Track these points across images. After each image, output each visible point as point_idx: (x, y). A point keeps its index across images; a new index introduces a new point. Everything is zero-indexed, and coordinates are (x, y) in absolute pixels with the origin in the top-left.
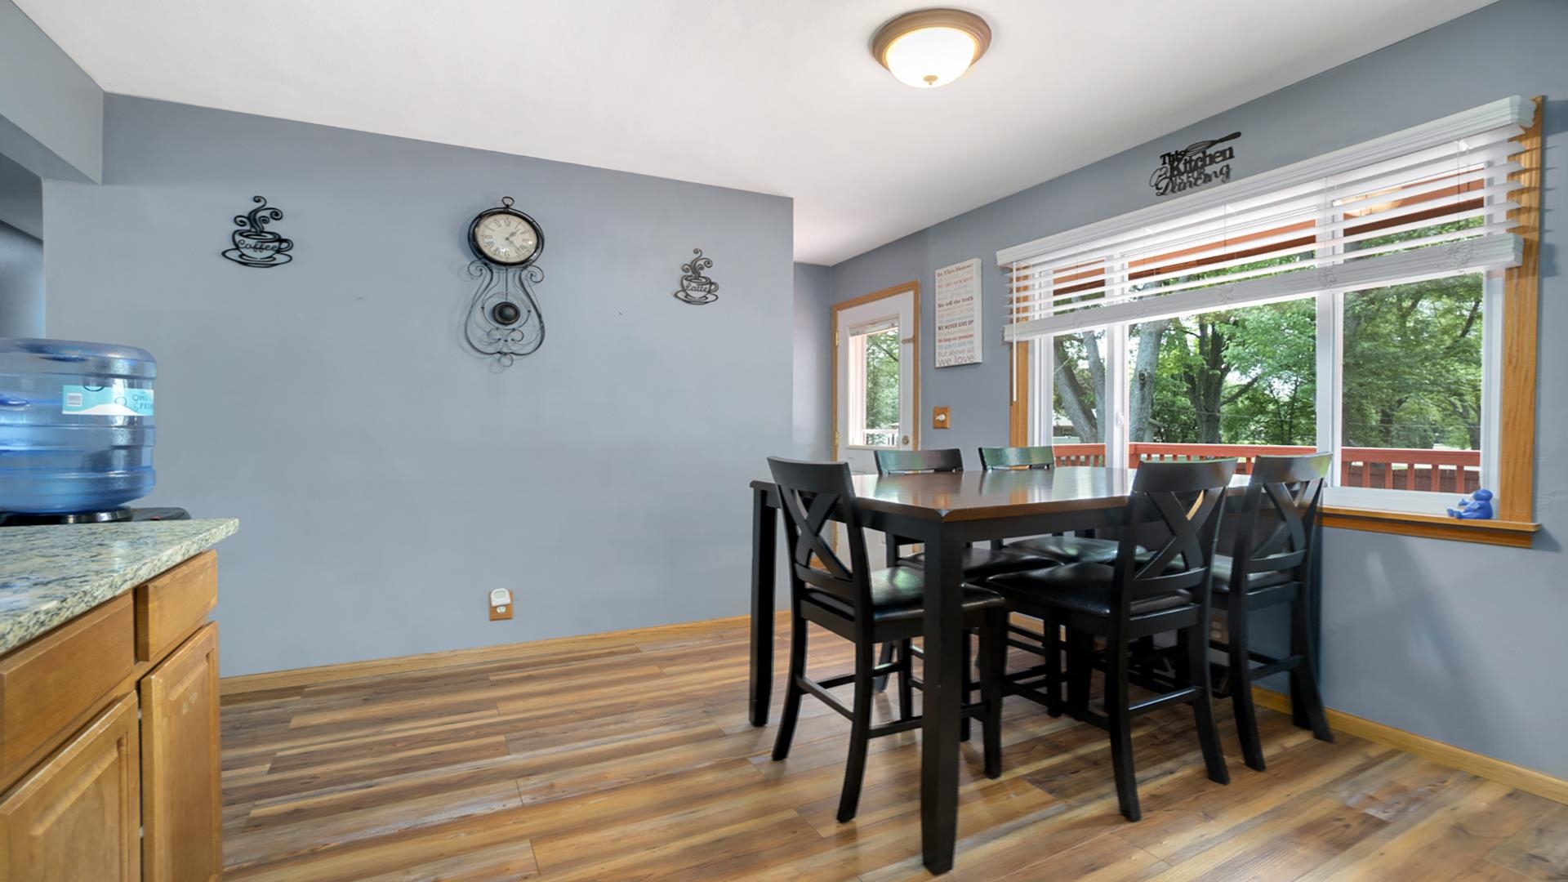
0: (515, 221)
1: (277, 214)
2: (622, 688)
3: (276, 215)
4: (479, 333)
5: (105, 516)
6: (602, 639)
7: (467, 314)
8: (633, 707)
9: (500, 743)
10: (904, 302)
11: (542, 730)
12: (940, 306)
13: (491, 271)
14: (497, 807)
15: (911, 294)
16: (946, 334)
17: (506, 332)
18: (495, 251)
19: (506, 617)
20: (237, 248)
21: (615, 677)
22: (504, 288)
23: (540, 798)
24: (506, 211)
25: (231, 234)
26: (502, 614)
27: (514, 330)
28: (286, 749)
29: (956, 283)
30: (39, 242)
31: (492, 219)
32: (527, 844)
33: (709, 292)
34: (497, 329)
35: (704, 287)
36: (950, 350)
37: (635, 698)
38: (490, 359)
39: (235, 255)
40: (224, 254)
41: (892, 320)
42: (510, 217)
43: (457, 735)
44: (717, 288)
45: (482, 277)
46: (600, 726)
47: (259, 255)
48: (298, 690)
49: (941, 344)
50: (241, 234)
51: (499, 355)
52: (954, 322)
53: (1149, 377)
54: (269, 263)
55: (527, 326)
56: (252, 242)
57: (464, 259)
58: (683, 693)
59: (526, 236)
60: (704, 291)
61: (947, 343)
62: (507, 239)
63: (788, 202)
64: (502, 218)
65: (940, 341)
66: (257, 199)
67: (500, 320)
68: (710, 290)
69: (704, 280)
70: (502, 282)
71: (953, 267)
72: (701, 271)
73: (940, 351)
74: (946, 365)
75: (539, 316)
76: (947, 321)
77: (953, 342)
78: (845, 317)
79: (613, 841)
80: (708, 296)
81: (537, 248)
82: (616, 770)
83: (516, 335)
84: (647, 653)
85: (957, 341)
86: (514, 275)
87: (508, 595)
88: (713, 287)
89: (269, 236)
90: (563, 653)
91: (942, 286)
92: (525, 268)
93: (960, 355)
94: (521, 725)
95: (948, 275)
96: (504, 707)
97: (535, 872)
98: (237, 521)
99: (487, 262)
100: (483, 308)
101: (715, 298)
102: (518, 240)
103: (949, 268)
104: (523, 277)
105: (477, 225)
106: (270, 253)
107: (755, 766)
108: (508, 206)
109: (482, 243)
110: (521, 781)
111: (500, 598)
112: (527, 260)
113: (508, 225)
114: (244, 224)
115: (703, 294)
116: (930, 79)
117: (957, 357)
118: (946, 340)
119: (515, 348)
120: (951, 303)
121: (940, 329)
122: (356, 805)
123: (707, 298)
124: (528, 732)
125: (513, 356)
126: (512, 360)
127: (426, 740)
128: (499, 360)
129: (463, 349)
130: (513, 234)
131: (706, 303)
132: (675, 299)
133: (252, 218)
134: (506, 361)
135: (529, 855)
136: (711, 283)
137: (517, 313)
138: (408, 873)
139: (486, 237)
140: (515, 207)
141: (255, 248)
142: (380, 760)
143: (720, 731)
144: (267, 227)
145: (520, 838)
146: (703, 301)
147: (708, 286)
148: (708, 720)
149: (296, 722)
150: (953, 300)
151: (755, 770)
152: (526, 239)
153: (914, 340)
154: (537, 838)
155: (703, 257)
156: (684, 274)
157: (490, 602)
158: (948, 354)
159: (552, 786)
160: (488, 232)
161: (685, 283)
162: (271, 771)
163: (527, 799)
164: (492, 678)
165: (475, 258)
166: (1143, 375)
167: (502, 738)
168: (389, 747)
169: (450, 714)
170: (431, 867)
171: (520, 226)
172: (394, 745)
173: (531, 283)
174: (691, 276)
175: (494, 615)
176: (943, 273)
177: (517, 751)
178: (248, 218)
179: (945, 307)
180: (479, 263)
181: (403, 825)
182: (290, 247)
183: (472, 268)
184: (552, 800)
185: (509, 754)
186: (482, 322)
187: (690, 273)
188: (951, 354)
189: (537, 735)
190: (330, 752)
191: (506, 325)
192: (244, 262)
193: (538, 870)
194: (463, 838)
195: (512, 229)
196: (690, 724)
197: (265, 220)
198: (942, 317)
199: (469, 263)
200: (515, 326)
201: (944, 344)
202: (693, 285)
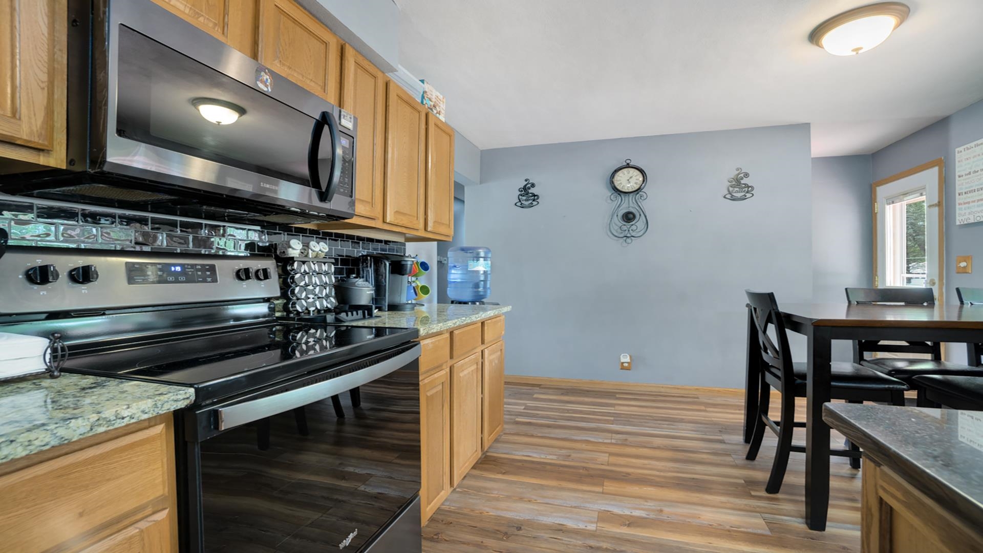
0: (632, 170)
1: (533, 185)
2: (679, 412)
4: (616, 228)
5: (478, 303)
6: (678, 389)
7: (610, 219)
8: (682, 421)
9: (611, 420)
10: (931, 176)
11: (631, 420)
12: (959, 177)
13: (620, 195)
14: (600, 441)
15: (936, 169)
16: (965, 199)
17: (628, 226)
18: (623, 187)
19: (628, 369)
20: (520, 201)
21: (678, 407)
22: (628, 205)
23: (619, 442)
24: (628, 166)
25: (517, 196)
26: (626, 367)
27: (632, 225)
28: (531, 403)
29: (975, 157)
30: (463, 202)
31: (620, 172)
32: (607, 455)
33: (747, 192)
34: (625, 225)
35: (744, 190)
36: (968, 211)
37: (684, 417)
38: (621, 240)
39: (519, 204)
40: (516, 204)
41: (920, 191)
42: (630, 169)
43: (594, 413)
44: (753, 189)
45: (617, 201)
46: (660, 424)
47: (527, 203)
48: (539, 386)
49: (961, 206)
50: (521, 195)
51: (625, 238)
52: (973, 188)
54: (531, 206)
55: (639, 224)
56: (524, 198)
57: (608, 193)
58: (712, 421)
59: (638, 177)
60: (744, 192)
61: (967, 205)
62: (628, 180)
63: (806, 126)
64: (625, 171)
65: (960, 204)
66: (526, 180)
67: (626, 220)
68: (748, 191)
69: (744, 186)
70: (627, 201)
71: (972, 144)
72: (741, 181)
73: (961, 212)
74: (965, 222)
75: (646, 217)
76: (966, 188)
77: (971, 204)
78: (882, 191)
79: (644, 464)
80: (747, 194)
81: (644, 181)
82: (658, 441)
83: (634, 227)
84: (702, 400)
85: (976, 204)
86: (632, 198)
87: (629, 357)
88: (750, 189)
89: (531, 195)
90: (656, 392)
91: (962, 161)
92: (638, 193)
93: (978, 215)
94: (623, 416)
95: (967, 151)
96: (617, 408)
97: (607, 464)
98: (511, 307)
99: (619, 193)
100: (617, 216)
101: (751, 195)
102: (633, 181)
103: (968, 146)
104: (637, 198)
105: (613, 177)
106: (531, 202)
107: (733, 458)
108: (628, 164)
109: (616, 184)
110: (614, 435)
111: (625, 359)
112: (639, 189)
113: (629, 173)
114: (522, 191)
115: (743, 194)
116: (857, 50)
117: (976, 215)
118: (965, 203)
119: (634, 234)
120: (970, 173)
121: (959, 195)
122: (549, 426)
123: (746, 196)
124: (627, 419)
125: (632, 238)
126: (632, 240)
127: (581, 412)
128: (625, 241)
129: (609, 236)
130: (631, 178)
131: (745, 199)
132: (724, 199)
133: (525, 188)
134: (629, 240)
135: (607, 458)
136: (749, 187)
137: (634, 216)
138: (561, 450)
139: (618, 181)
140: (632, 164)
141: (526, 200)
142: (562, 414)
143: (723, 440)
144: (530, 191)
145: (606, 452)
146: (743, 198)
147: (746, 189)
148: (719, 434)
149: (535, 396)
150: (972, 171)
151: (732, 460)
152: (637, 178)
153: (939, 204)
154: (611, 454)
155: (743, 172)
156: (730, 184)
157: (620, 360)
158: (967, 214)
159: (626, 440)
160: (619, 178)
161: (731, 189)
162: (524, 409)
163: (613, 441)
164: (617, 396)
165: (614, 192)
167: (612, 418)
168: (566, 411)
169: (594, 405)
170: (569, 451)
171: (635, 173)
172: (568, 411)
173: (641, 201)
174: (734, 185)
175: (623, 368)
176: (963, 150)
177: (617, 424)
178: (523, 189)
179: (964, 177)
180: (616, 194)
181: (564, 436)
182: (538, 198)
183: (612, 197)
184: (624, 444)
185: (612, 424)
186: (618, 221)
187: (734, 183)
188: (970, 214)
189: (628, 421)
190: (544, 408)
191: (629, 222)
192: (522, 206)
193: (608, 463)
194: (584, 446)
195: (630, 175)
196: (707, 434)
197: (529, 188)
198: (960, 185)
199: (610, 194)
200: (633, 223)
201: (963, 206)
202: (736, 189)
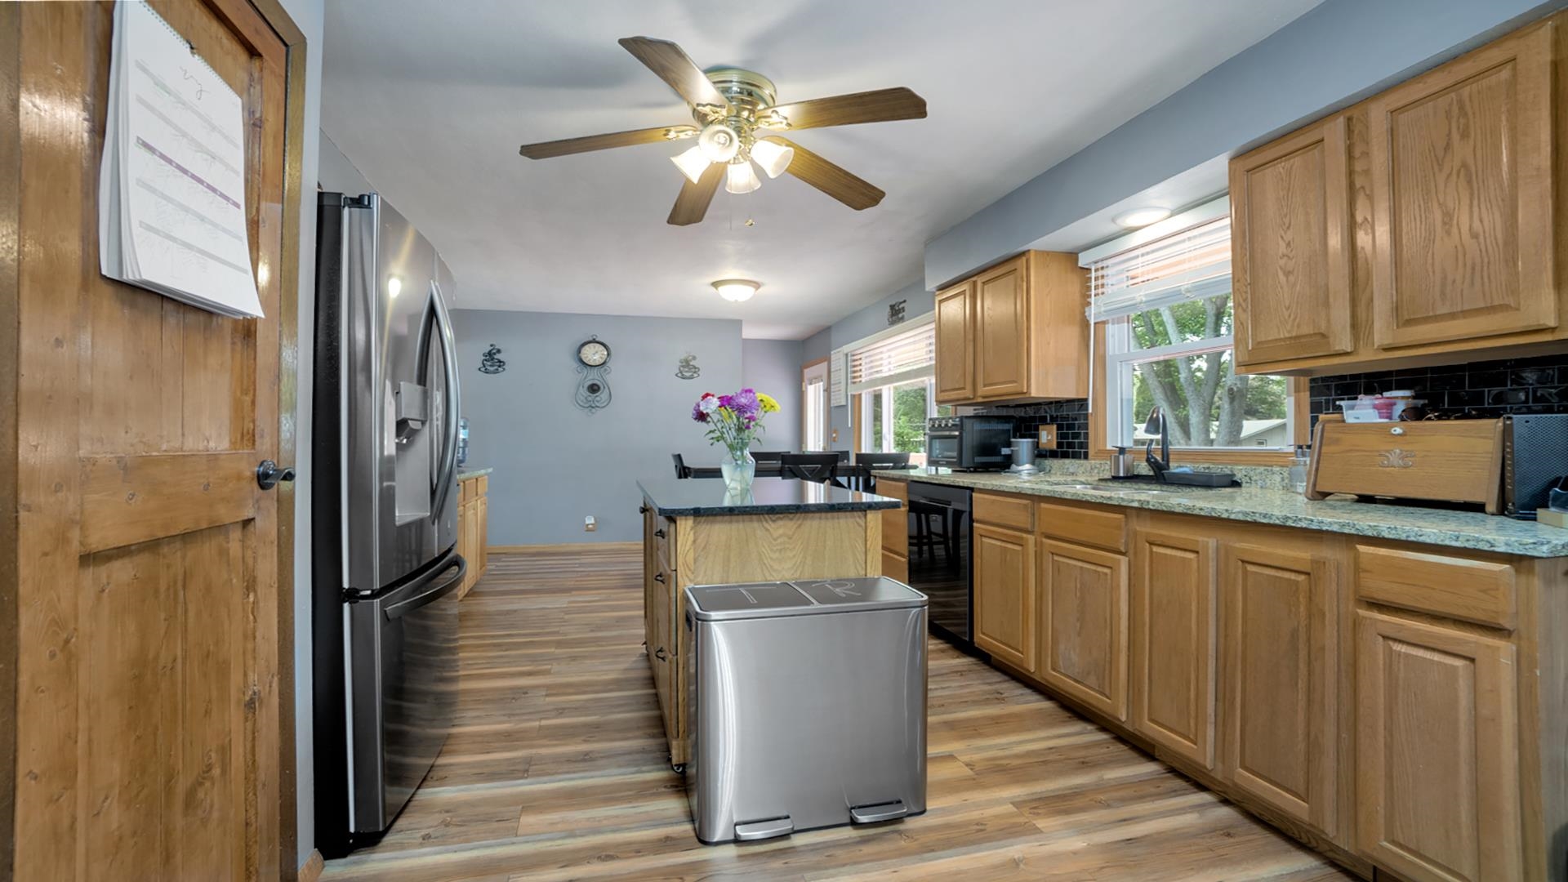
0: (598, 345)
3: (499, 351)
4: (582, 398)
7: (577, 389)
13: (586, 368)
15: (826, 363)
16: (835, 388)
17: (593, 397)
18: (589, 360)
19: (593, 530)
20: (484, 366)
22: (593, 377)
24: (594, 341)
25: (482, 361)
26: (591, 528)
27: (597, 396)
29: (837, 359)
31: (586, 346)
33: (695, 373)
34: (590, 396)
35: (692, 370)
38: (587, 410)
39: (483, 369)
40: (479, 369)
41: (821, 377)
42: (595, 344)
44: (699, 370)
45: (583, 373)
47: (492, 369)
49: (833, 393)
50: (486, 361)
51: (590, 408)
52: (837, 382)
53: (1237, 391)
54: (496, 372)
55: (603, 395)
56: (489, 363)
57: (575, 365)
59: (603, 352)
60: (691, 372)
62: (594, 354)
63: (741, 321)
64: (591, 345)
66: (492, 346)
67: (591, 391)
68: (695, 371)
69: (691, 367)
70: (592, 373)
71: (836, 351)
72: (690, 363)
73: (833, 397)
74: (835, 405)
75: (609, 388)
81: (608, 356)
83: (598, 399)
85: (838, 393)
86: (597, 371)
87: (593, 521)
89: (496, 360)
90: (617, 549)
91: (833, 361)
92: (602, 367)
93: (839, 400)
95: (835, 355)
99: (585, 365)
100: (583, 386)
101: (698, 375)
102: (598, 355)
104: (601, 371)
105: (580, 352)
106: (496, 367)
108: (594, 339)
109: (582, 357)
111: (590, 522)
112: (604, 363)
113: (594, 348)
114: (487, 356)
115: (691, 374)
118: (835, 392)
119: (598, 405)
120: (836, 371)
121: (833, 385)
123: (693, 376)
125: (596, 408)
126: (596, 410)
128: (590, 410)
129: (575, 406)
130: (596, 352)
131: (693, 378)
132: (675, 378)
133: (490, 353)
134: (593, 410)
136: (696, 368)
137: (599, 388)
139: (584, 355)
140: (597, 339)
141: (491, 366)
144: (496, 357)
146: (691, 378)
147: (694, 369)
150: (836, 369)
152: (603, 354)
153: (827, 390)
155: (691, 355)
156: (681, 364)
157: (586, 521)
160: (585, 352)
161: (682, 369)
164: (583, 554)
165: (580, 365)
166: (1232, 389)
171: (600, 348)
173: (605, 374)
175: (589, 530)
176: (833, 353)
178: (488, 354)
179: (834, 373)
180: (582, 367)
182: (504, 365)
183: (579, 369)
186: (584, 392)
187: (684, 364)
188: (836, 399)
191: (594, 394)
192: (487, 372)
195: (596, 349)
197: (495, 354)
198: (833, 378)
199: (577, 366)
200: (597, 394)
202: (686, 369)
